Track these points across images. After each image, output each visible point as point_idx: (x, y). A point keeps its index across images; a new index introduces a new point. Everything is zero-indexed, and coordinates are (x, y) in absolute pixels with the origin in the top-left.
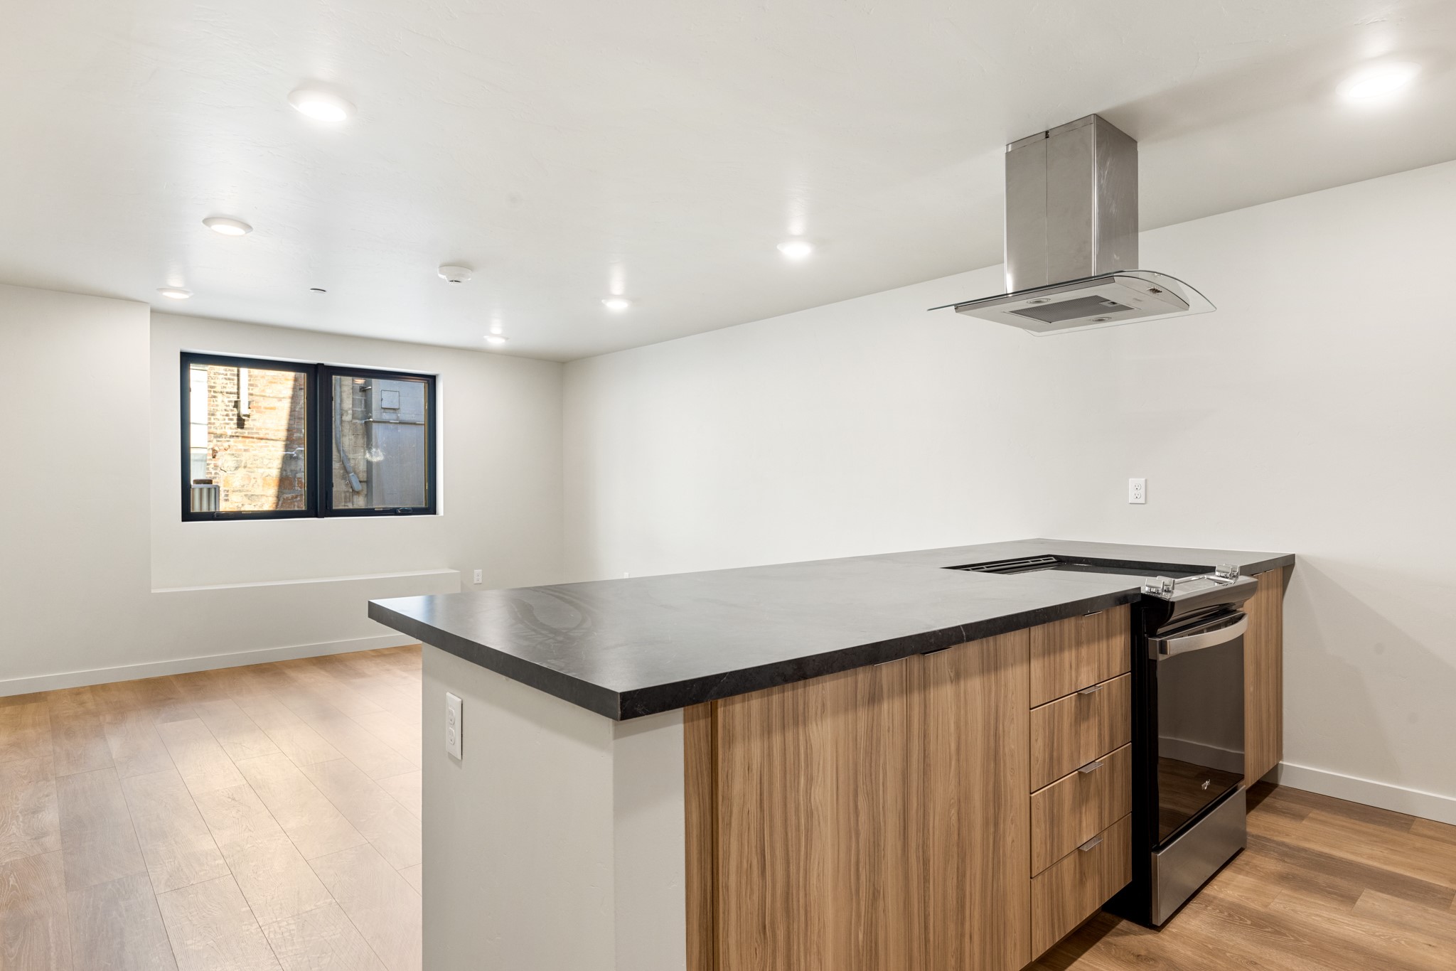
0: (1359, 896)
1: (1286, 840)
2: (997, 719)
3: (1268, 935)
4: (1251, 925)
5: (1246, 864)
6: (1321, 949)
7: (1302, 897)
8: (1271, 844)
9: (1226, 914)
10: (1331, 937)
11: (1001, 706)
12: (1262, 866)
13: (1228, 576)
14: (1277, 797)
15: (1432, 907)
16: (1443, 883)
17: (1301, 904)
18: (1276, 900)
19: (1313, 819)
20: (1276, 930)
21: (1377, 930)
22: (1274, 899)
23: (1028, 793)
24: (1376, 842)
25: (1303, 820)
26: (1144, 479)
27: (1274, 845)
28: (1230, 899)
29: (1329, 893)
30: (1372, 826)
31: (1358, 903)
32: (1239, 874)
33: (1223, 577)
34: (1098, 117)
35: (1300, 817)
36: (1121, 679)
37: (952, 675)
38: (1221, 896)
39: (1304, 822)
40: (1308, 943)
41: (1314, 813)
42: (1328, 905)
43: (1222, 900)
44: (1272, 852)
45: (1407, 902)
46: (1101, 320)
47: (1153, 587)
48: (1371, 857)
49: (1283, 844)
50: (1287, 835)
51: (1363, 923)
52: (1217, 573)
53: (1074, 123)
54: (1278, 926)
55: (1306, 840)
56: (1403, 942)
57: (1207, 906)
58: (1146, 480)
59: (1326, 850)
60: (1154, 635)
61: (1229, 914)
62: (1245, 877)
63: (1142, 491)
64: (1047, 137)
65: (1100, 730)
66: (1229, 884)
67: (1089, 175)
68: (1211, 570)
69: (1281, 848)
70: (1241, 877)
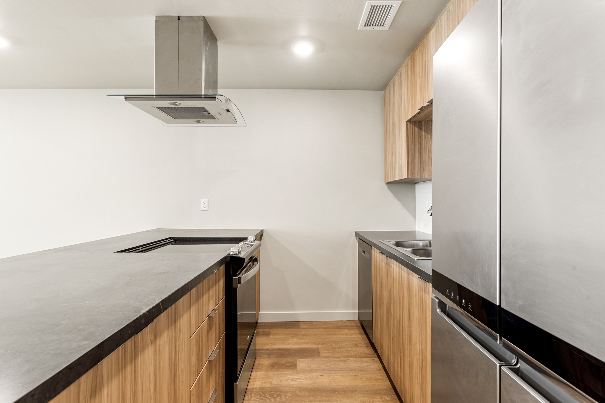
0: (296, 363)
1: (267, 347)
2: (175, 354)
3: (276, 398)
4: (270, 396)
5: (259, 365)
6: (294, 396)
7: (280, 373)
8: (264, 351)
9: (259, 395)
10: (295, 388)
11: (178, 344)
12: (264, 364)
13: (252, 241)
14: (259, 328)
15: (316, 358)
16: (315, 346)
17: (282, 377)
18: (274, 379)
19: (273, 334)
20: (278, 395)
21: (306, 376)
22: (273, 379)
23: (189, 388)
24: (293, 336)
25: (270, 335)
26: (207, 199)
27: (265, 351)
28: (258, 387)
29: (288, 366)
30: (290, 330)
31: (297, 367)
32: (258, 371)
33: (250, 242)
34: (205, 19)
35: (268, 334)
36: (222, 301)
37: (152, 338)
38: (255, 386)
39: (271, 336)
40: (290, 395)
41: (273, 331)
42: (289, 372)
43: (256, 388)
44: (265, 355)
45: (309, 359)
46: (199, 122)
47: (234, 252)
48: (294, 344)
49: (267, 350)
50: (267, 345)
51: (302, 376)
52: (248, 241)
53: (194, 17)
54: (278, 392)
55: (274, 344)
56: (314, 378)
57: (251, 395)
58: (208, 200)
59: (281, 346)
60: (236, 275)
61: (260, 395)
62: (260, 372)
63: (207, 205)
64: (179, 19)
65: (216, 332)
66: (256, 379)
67: (201, 46)
68: (246, 239)
69: (267, 351)
70: (259, 373)
